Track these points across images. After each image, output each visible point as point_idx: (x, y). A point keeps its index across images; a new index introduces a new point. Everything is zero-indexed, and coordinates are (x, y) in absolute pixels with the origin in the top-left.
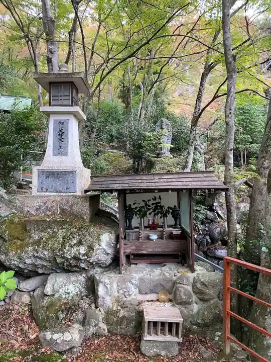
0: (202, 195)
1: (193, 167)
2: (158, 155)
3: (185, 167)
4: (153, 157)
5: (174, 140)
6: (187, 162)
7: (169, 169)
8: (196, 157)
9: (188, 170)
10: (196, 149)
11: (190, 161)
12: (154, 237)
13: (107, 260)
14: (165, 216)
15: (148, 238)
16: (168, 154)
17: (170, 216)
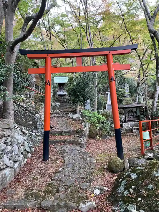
0: (142, 111)
1: (138, 101)
2: (124, 97)
3: (135, 101)
4: (122, 98)
5: (130, 91)
6: (136, 100)
7: (129, 102)
8: (139, 97)
9: (137, 103)
10: (139, 94)
11: (137, 99)
12: (132, 117)
13: (123, 121)
14: (134, 113)
15: (131, 118)
16: (128, 96)
17: (135, 113)
